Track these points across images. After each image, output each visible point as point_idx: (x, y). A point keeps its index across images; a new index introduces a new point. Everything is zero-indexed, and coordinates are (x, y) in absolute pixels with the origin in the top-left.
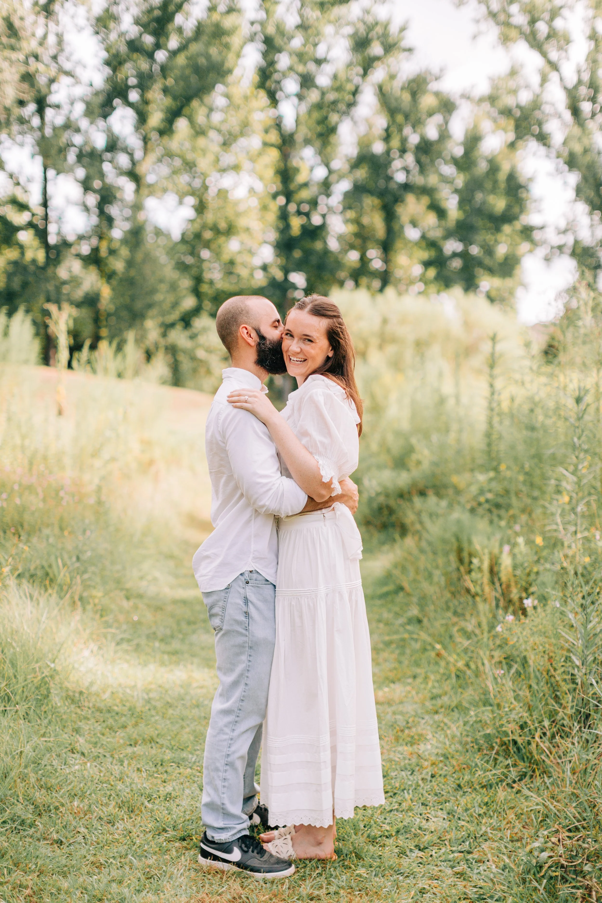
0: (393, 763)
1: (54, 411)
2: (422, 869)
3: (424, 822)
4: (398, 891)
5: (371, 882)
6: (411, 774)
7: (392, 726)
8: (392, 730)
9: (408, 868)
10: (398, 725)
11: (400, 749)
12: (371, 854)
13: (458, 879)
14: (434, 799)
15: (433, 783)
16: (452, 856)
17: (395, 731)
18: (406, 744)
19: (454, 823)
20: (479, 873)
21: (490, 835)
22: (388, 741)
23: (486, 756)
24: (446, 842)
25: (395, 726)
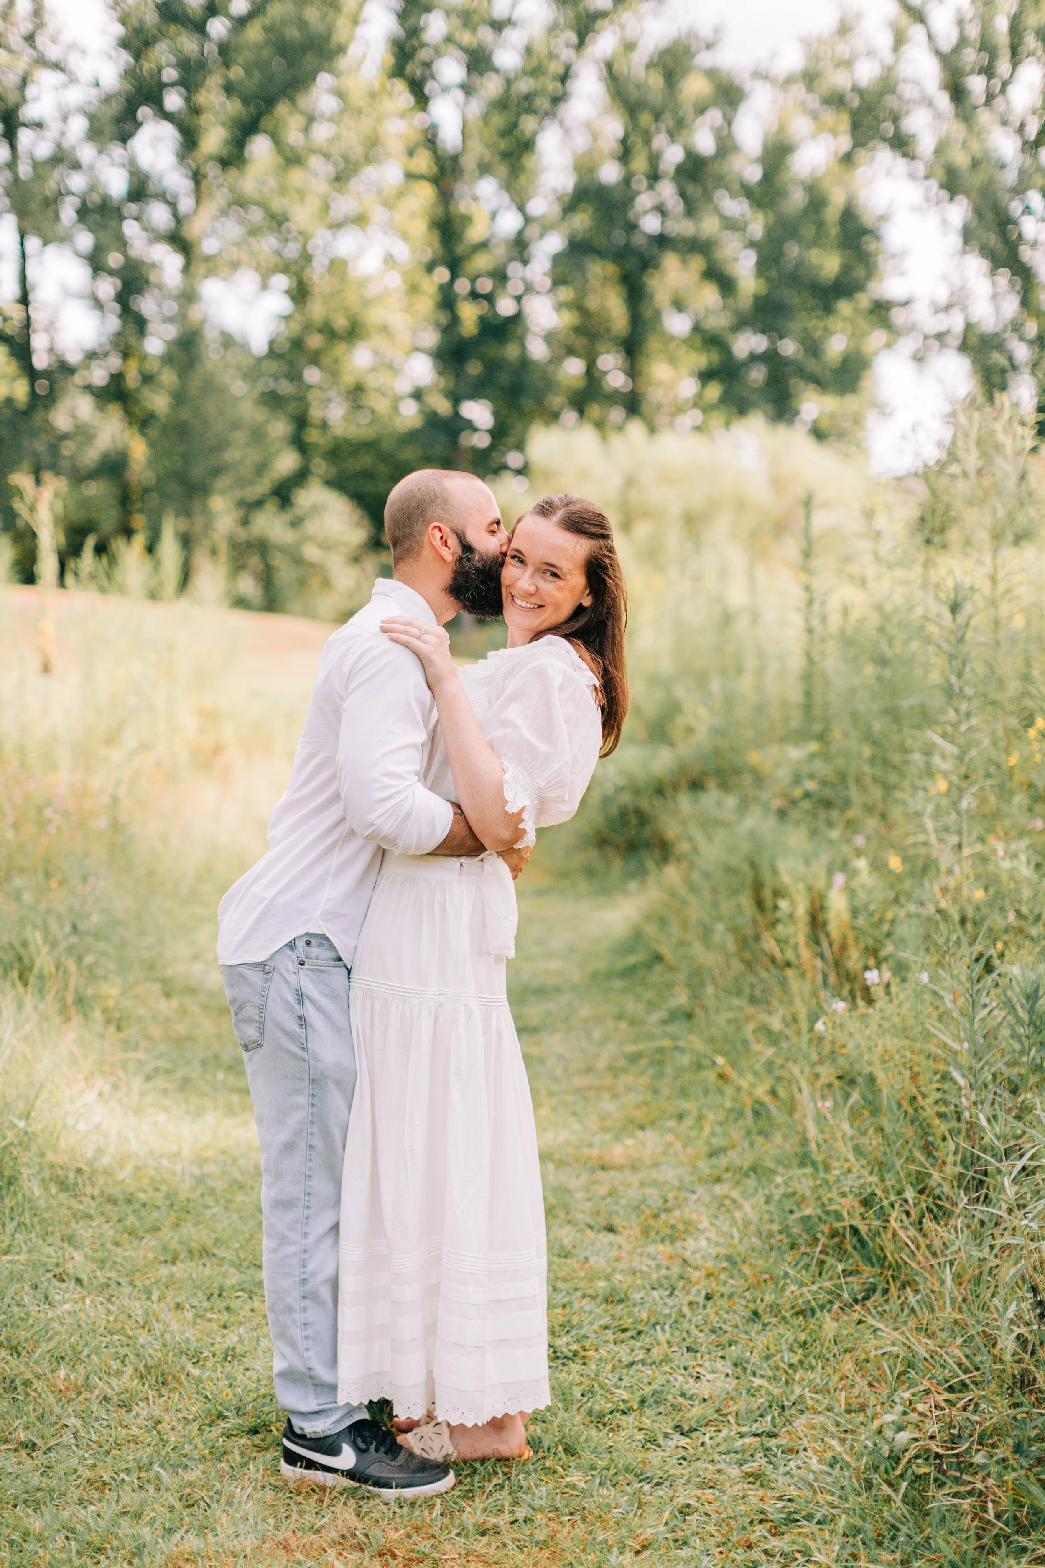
0: (638, 1275)
1: (35, 665)
2: (685, 1471)
3: (691, 1381)
4: (639, 1513)
5: (592, 1496)
6: (670, 1295)
7: (637, 1208)
8: (638, 1216)
9: (660, 1469)
10: (649, 1206)
11: (651, 1249)
12: (593, 1445)
13: (750, 1486)
14: (710, 1340)
15: (709, 1310)
16: (739, 1443)
17: (643, 1217)
18: (662, 1241)
19: (744, 1382)
20: (789, 1473)
21: (810, 1402)
22: (630, 1236)
23: (805, 1257)
24: (731, 1419)
25: (644, 1208)
